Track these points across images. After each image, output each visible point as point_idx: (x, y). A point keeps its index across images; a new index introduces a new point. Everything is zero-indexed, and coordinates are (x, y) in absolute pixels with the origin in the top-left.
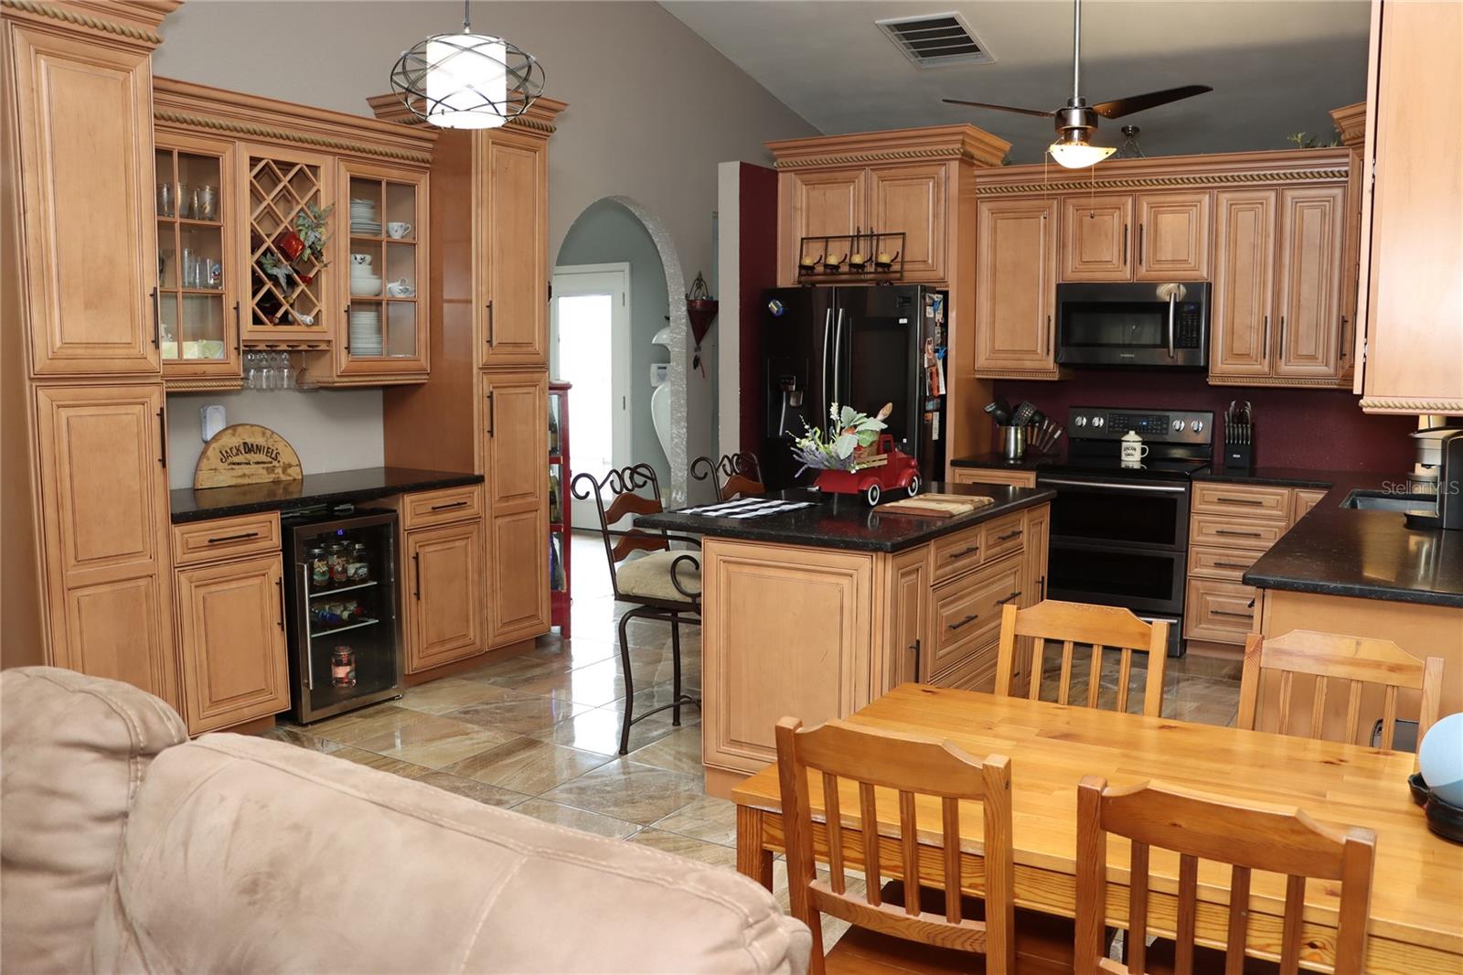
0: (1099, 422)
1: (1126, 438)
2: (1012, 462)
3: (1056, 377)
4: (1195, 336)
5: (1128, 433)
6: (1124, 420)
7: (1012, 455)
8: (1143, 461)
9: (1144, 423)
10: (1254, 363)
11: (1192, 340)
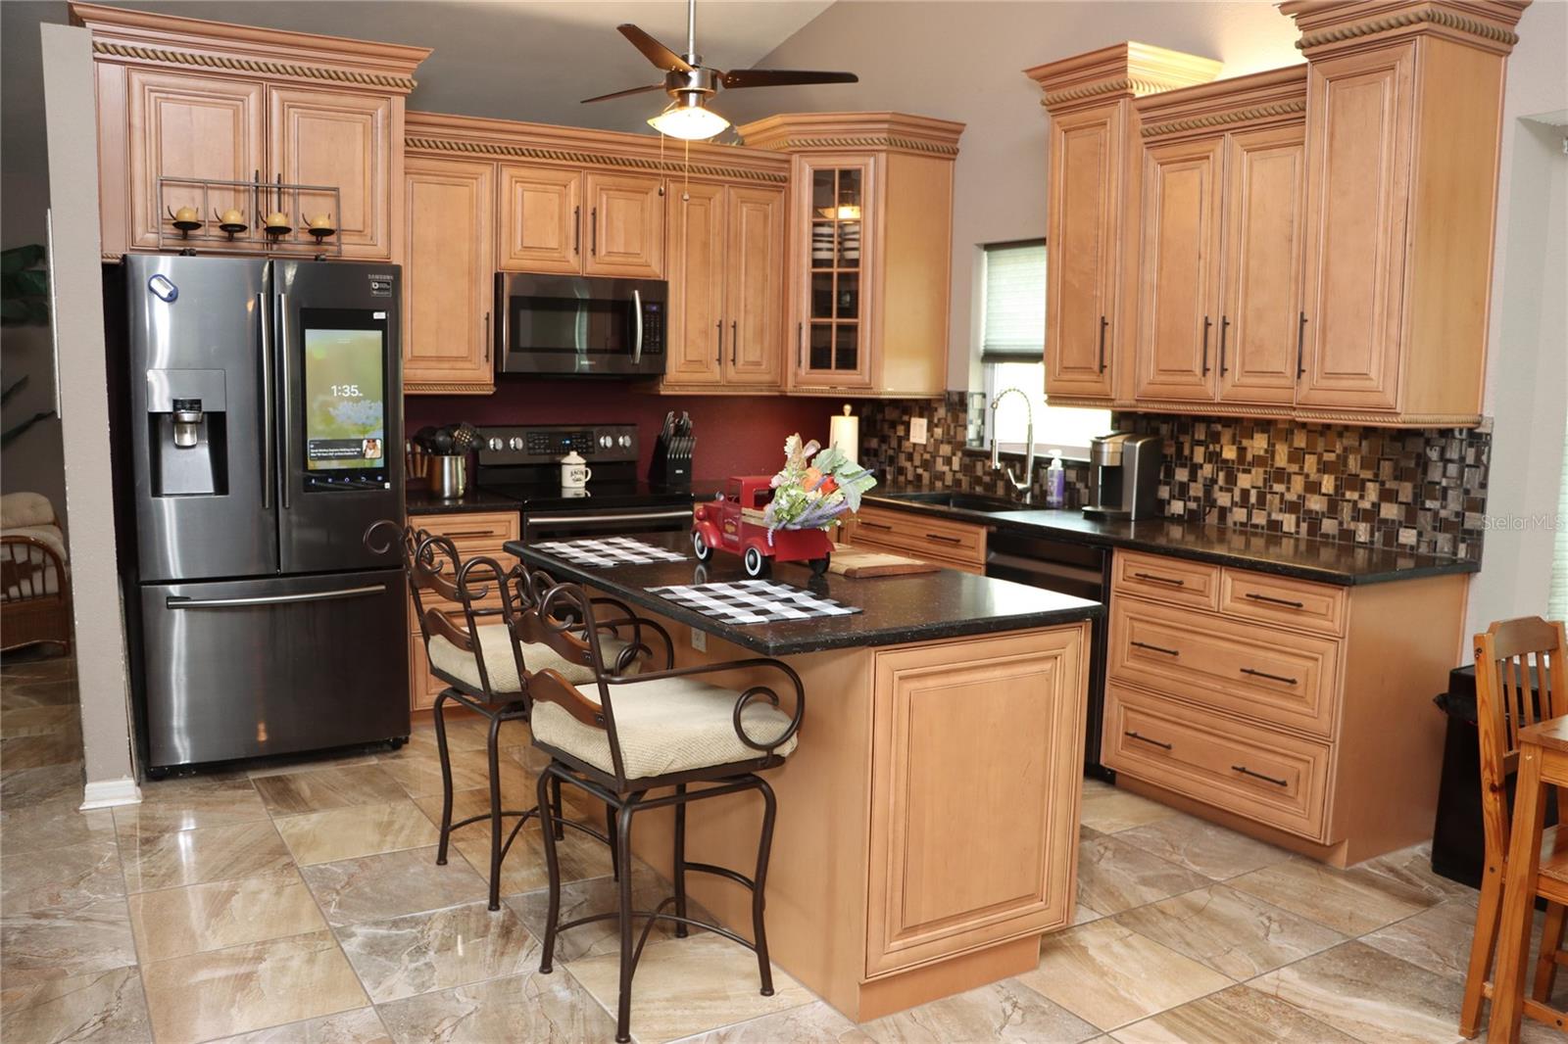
0: (517, 443)
1: (566, 460)
2: (447, 503)
3: (490, 391)
4: (658, 340)
5: (568, 454)
6: (545, 439)
7: (447, 494)
8: (588, 485)
9: (568, 442)
10: (705, 370)
11: (655, 345)
